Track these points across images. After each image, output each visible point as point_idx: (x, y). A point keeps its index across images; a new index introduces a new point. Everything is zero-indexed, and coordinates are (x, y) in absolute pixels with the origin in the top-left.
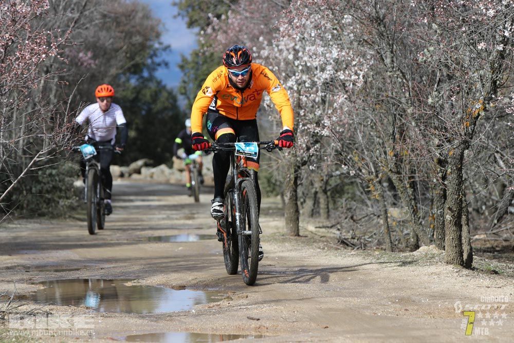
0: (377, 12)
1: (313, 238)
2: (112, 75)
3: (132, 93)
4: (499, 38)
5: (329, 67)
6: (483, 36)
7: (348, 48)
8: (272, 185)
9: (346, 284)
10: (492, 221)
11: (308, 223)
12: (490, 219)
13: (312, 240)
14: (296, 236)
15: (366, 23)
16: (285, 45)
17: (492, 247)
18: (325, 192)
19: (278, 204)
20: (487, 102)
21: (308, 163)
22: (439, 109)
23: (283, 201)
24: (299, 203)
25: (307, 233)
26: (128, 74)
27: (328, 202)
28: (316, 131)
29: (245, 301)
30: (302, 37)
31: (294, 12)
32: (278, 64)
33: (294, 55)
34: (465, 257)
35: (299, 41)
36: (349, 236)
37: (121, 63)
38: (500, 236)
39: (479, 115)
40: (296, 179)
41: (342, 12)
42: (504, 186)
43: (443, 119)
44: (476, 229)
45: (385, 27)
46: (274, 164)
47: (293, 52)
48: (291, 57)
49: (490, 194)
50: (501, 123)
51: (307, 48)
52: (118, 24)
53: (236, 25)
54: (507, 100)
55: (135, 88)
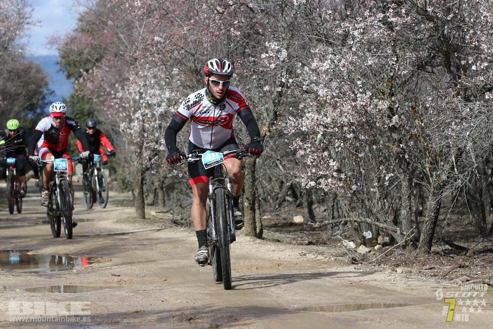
0: (195, 66)
1: (154, 220)
2: (15, 112)
3: (30, 124)
4: (278, 83)
5: (164, 104)
6: (267, 82)
7: (176, 91)
8: (125, 184)
9: (178, 250)
10: (275, 206)
11: (151, 209)
12: (273, 204)
13: (154, 221)
14: (143, 218)
15: (188, 74)
16: (133, 89)
17: (276, 224)
18: (162, 188)
19: (130, 197)
20: (271, 126)
21: (150, 169)
22: (238, 132)
23: (134, 195)
24: (144, 196)
25: (150, 216)
26: (26, 111)
27: (164, 195)
28: (155, 147)
29: (110, 264)
30: (145, 84)
31: (139, 67)
32: (129, 102)
33: (139, 96)
34: (258, 230)
35: (143, 86)
36: (179, 218)
37: (21, 104)
38: (280, 217)
39: (266, 135)
40: (143, 179)
41: (172, 66)
42: (282, 182)
43: (241, 137)
44: (264, 211)
45: (201, 76)
46: (127, 170)
47: (139, 94)
48: (137, 97)
49: (273, 188)
50: (280, 140)
51: (149, 91)
52: (19, 77)
53: (99, 76)
54: (284, 125)
55: (32, 120)
